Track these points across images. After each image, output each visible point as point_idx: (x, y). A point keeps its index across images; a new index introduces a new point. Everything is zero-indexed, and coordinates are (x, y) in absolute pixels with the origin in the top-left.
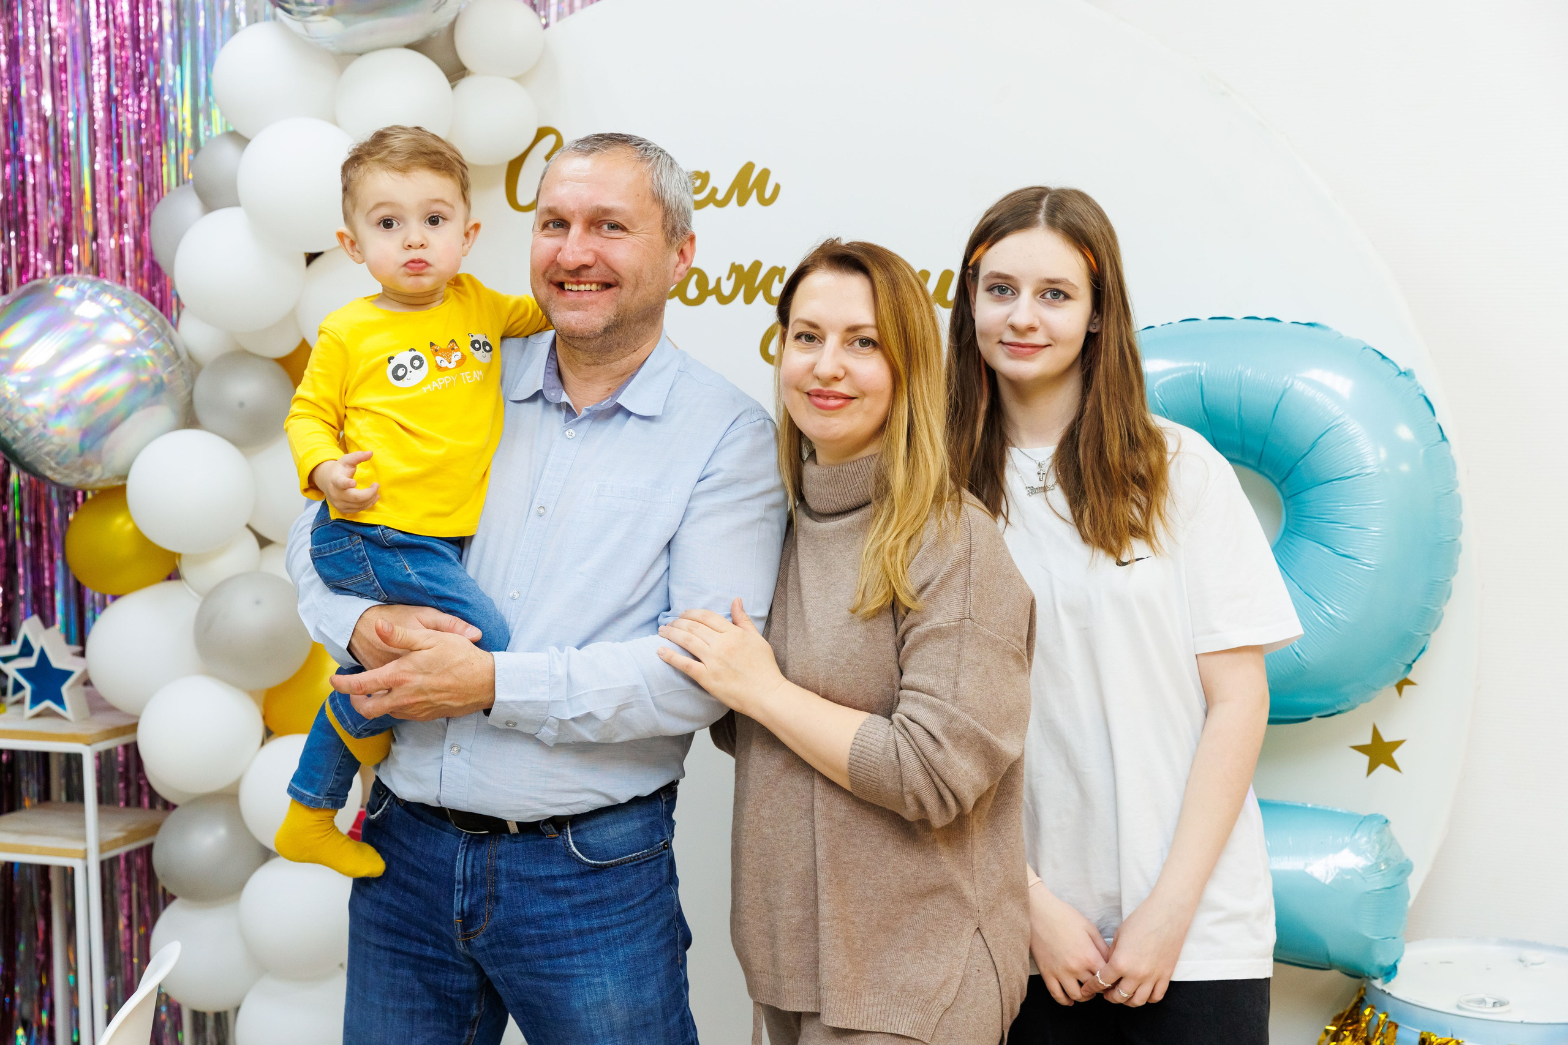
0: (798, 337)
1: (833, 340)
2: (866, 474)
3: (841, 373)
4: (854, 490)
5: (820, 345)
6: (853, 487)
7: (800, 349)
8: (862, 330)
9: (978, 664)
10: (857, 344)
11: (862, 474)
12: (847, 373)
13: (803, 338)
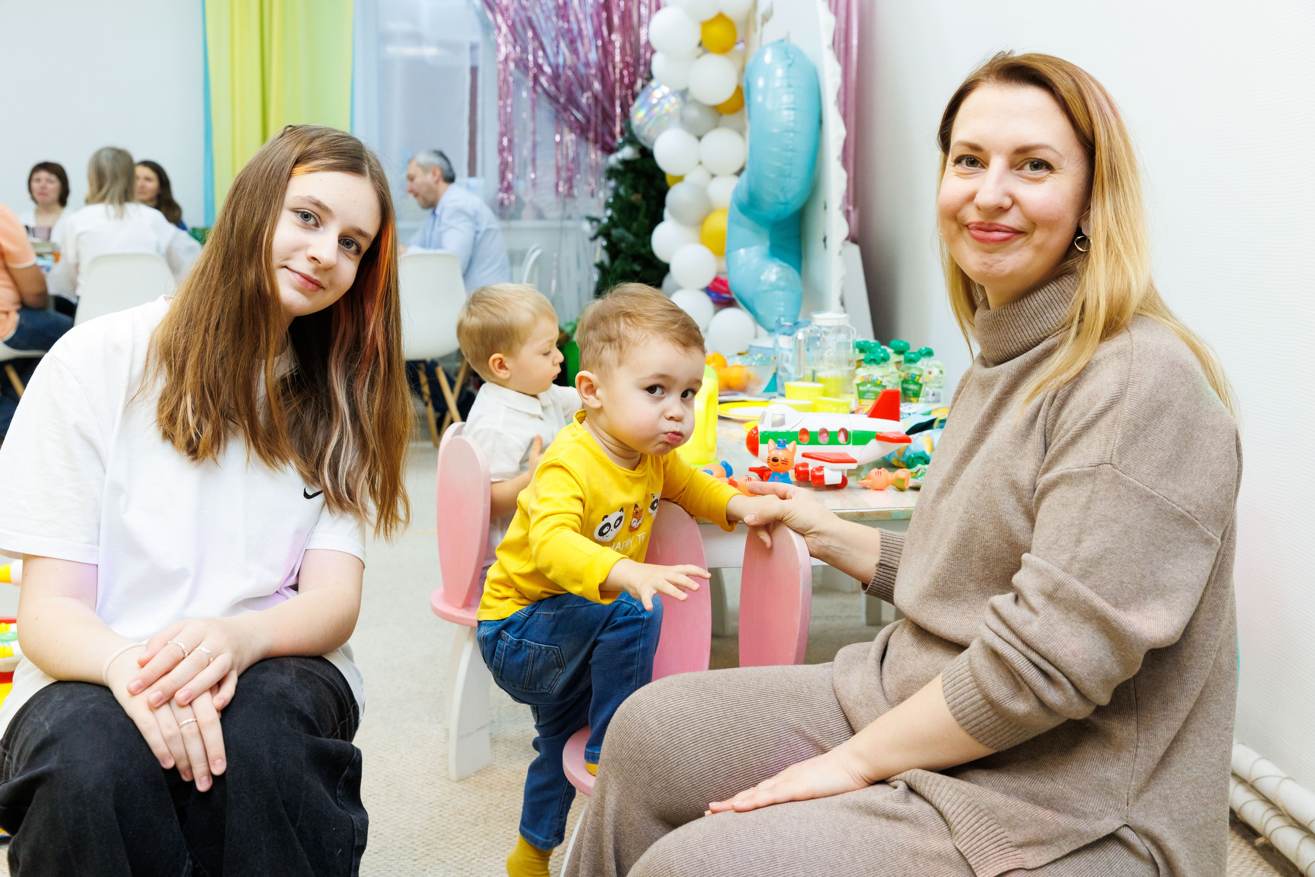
0: (958, 161)
1: (997, 163)
2: (1029, 315)
3: (1007, 202)
4: (1018, 334)
5: (983, 170)
6: (1016, 331)
7: (959, 175)
8: (1033, 152)
9: (1115, 521)
10: (1028, 167)
11: (1025, 315)
12: (1015, 202)
13: (964, 162)
